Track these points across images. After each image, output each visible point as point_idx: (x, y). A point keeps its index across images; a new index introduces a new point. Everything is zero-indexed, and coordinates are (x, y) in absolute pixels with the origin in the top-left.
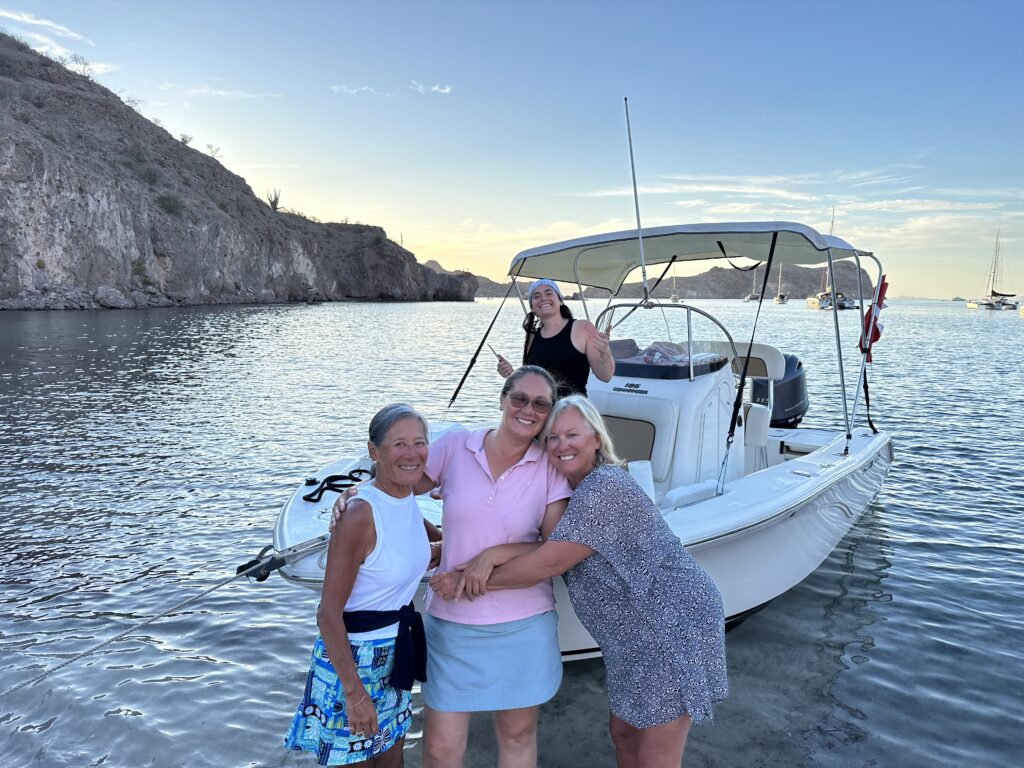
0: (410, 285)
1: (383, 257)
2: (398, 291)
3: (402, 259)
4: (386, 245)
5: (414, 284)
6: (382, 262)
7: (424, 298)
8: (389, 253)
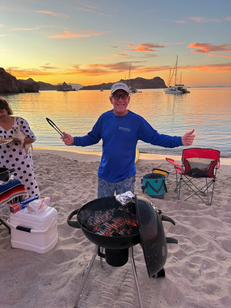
0: (15, 87)
1: (4, 78)
2: (11, 90)
3: (11, 79)
4: (5, 74)
5: (16, 87)
6: (4, 80)
7: (21, 92)
8: (6, 77)
